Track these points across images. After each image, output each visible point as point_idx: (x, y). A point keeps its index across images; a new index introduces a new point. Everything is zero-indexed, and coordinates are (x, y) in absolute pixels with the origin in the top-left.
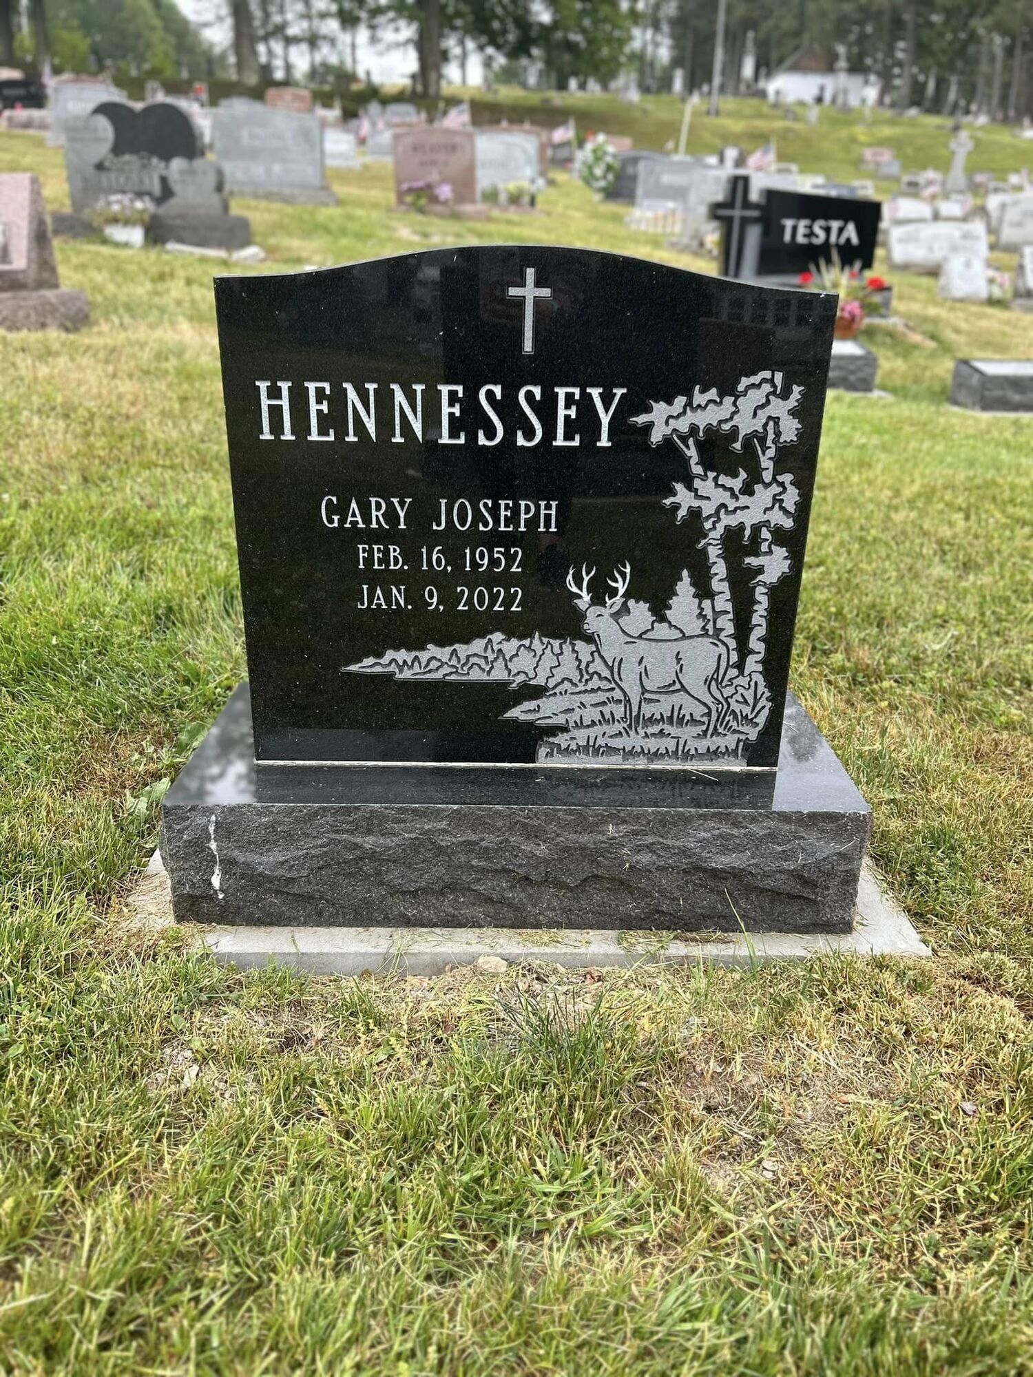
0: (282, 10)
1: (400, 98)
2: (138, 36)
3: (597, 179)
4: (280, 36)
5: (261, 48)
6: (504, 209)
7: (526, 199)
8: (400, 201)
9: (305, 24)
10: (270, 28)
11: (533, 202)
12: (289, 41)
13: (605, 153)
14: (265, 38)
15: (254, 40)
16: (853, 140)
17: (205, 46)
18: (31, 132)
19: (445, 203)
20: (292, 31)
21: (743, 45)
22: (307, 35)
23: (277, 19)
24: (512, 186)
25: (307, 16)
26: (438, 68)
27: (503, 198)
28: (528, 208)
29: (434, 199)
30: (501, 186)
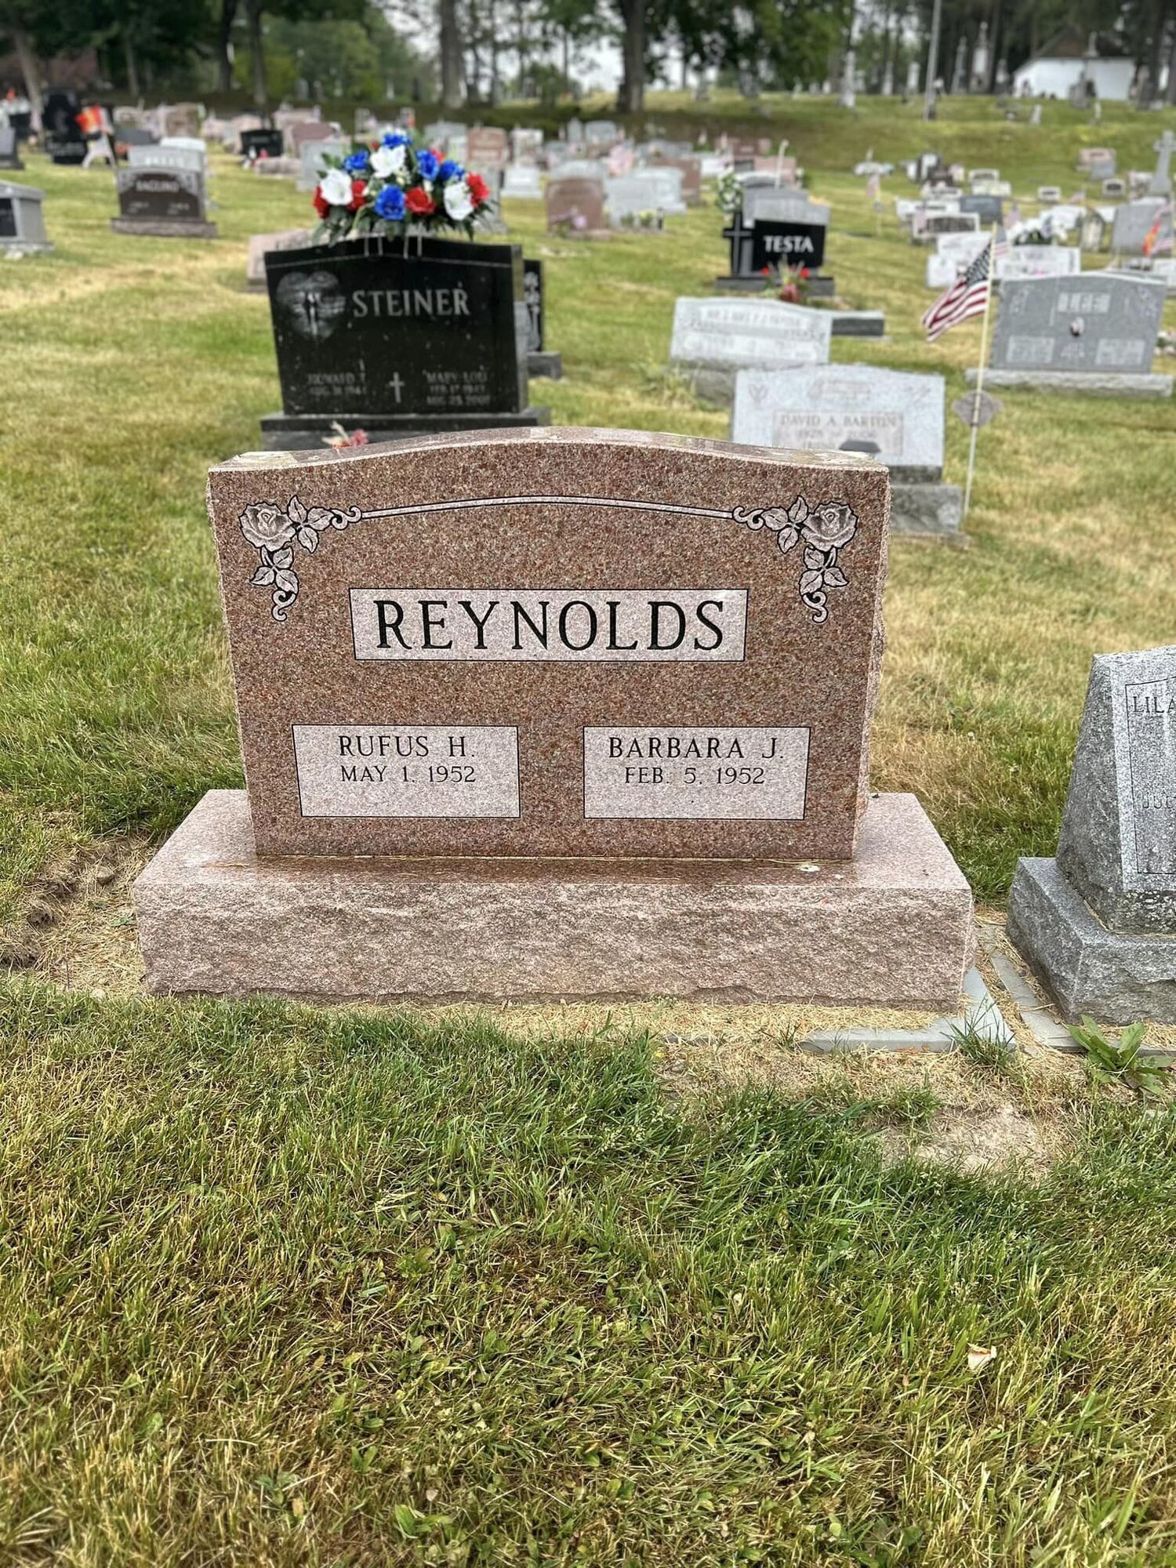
0: (491, 17)
1: (601, 115)
2: (340, 47)
3: (727, 203)
4: (488, 43)
5: (469, 56)
6: (636, 231)
7: (655, 223)
8: (550, 229)
9: (515, 28)
10: (478, 35)
11: (660, 224)
12: (498, 47)
13: (734, 181)
14: (473, 46)
15: (462, 47)
16: (1076, 140)
17: (410, 54)
18: (279, 177)
19: (580, 230)
20: (502, 36)
21: (977, 37)
22: (517, 39)
23: (486, 24)
24: (643, 214)
25: (517, 19)
26: (641, 84)
27: (637, 223)
28: (656, 229)
29: (573, 227)
30: (636, 213)
